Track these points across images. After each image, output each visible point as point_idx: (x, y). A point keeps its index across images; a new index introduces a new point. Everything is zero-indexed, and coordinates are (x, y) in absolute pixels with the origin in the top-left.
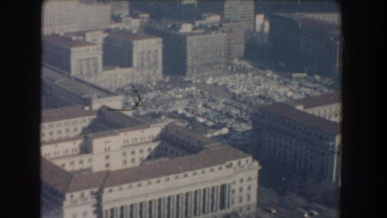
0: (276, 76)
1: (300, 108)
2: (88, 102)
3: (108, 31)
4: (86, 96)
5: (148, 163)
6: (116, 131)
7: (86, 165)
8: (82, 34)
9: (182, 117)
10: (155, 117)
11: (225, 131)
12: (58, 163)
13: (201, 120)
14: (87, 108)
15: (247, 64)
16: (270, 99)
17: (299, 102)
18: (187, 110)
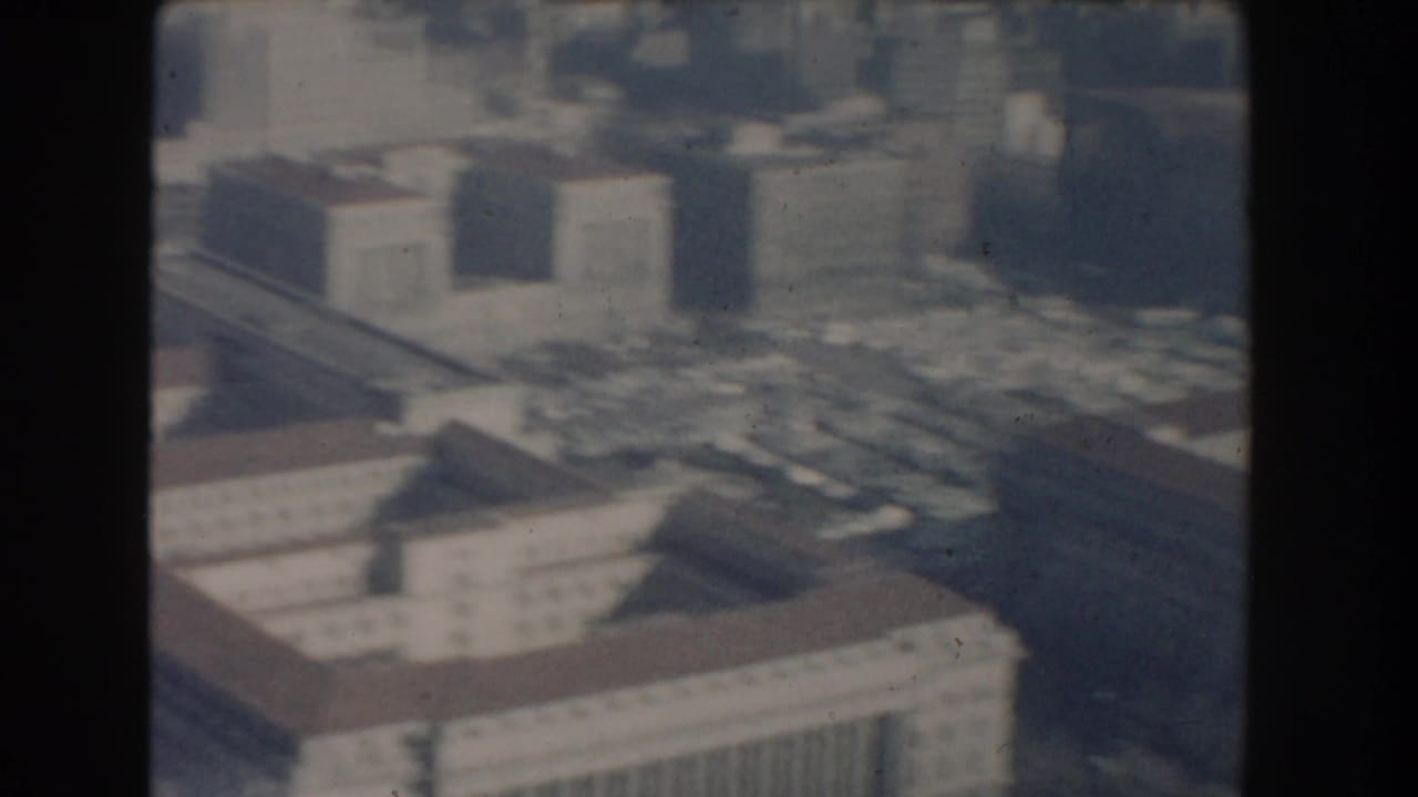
0: (1083, 319)
1: (1167, 435)
2: (389, 406)
3: (467, 147)
4: (383, 384)
5: (612, 632)
6: (493, 514)
7: (381, 638)
8: (372, 156)
9: (736, 466)
10: (636, 462)
11: (891, 517)
12: (279, 628)
13: (805, 476)
14: (385, 428)
15: (974, 275)
16: (1058, 403)
17: (1164, 413)
18: (754, 439)
